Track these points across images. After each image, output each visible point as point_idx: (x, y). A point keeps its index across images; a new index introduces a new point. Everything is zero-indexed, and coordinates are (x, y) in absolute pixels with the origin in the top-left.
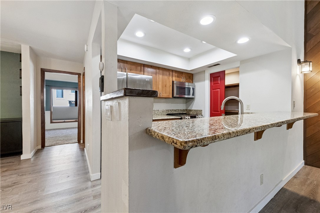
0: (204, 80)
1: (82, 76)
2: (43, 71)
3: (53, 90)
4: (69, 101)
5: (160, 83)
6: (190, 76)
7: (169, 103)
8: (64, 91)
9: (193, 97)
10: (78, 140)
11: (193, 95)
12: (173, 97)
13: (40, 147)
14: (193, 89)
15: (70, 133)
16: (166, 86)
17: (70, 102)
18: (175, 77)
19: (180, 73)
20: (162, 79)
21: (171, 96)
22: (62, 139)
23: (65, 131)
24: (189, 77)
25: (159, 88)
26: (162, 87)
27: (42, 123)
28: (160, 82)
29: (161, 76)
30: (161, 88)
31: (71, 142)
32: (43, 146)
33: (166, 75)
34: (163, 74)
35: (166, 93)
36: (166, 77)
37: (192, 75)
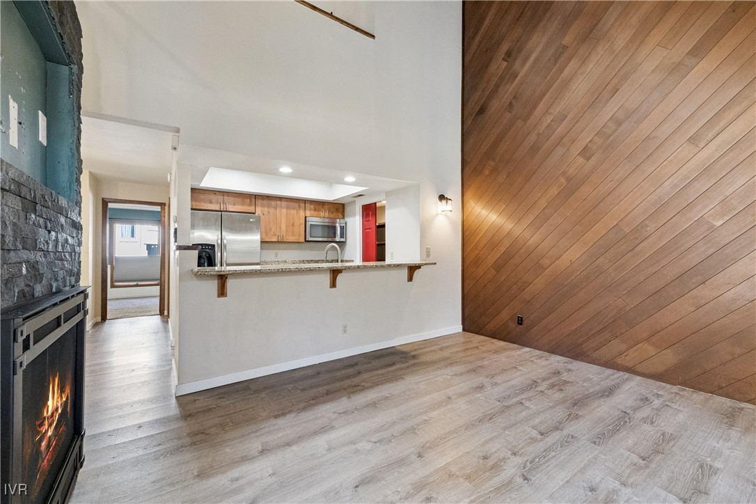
0: (355, 215)
1: (166, 208)
2: (105, 203)
3: (117, 225)
4: (147, 245)
5: (284, 221)
6: (339, 208)
7: (305, 250)
8: (138, 227)
9: (342, 240)
10: (160, 311)
11: (342, 235)
12: (306, 241)
13: (99, 319)
14: (342, 228)
15: (148, 304)
16: (293, 225)
17: (149, 247)
18: (310, 210)
19: (319, 204)
20: (287, 214)
21: (302, 240)
22: (133, 311)
23: (138, 301)
24: (337, 210)
25: (280, 228)
26: (287, 227)
27: (102, 283)
28: (282, 220)
29: (284, 211)
30: (285, 227)
31: (147, 314)
32: (104, 318)
33: (294, 208)
34: (288, 208)
35: (293, 235)
36: (293, 212)
37: (343, 205)
